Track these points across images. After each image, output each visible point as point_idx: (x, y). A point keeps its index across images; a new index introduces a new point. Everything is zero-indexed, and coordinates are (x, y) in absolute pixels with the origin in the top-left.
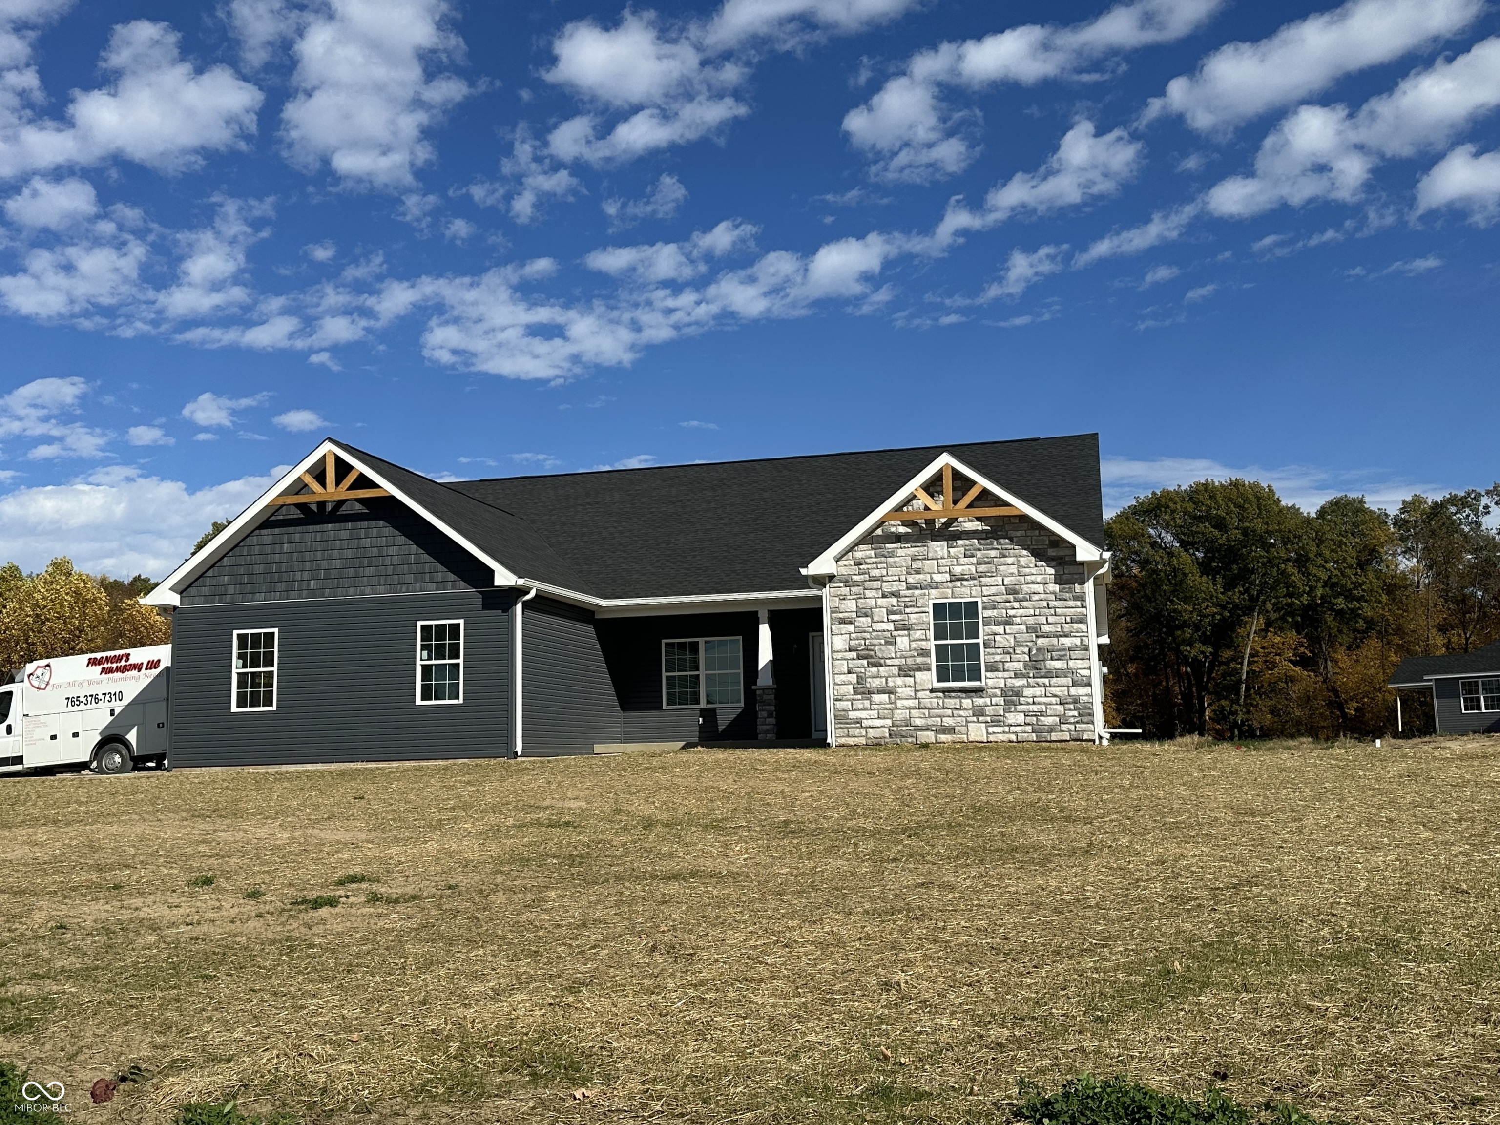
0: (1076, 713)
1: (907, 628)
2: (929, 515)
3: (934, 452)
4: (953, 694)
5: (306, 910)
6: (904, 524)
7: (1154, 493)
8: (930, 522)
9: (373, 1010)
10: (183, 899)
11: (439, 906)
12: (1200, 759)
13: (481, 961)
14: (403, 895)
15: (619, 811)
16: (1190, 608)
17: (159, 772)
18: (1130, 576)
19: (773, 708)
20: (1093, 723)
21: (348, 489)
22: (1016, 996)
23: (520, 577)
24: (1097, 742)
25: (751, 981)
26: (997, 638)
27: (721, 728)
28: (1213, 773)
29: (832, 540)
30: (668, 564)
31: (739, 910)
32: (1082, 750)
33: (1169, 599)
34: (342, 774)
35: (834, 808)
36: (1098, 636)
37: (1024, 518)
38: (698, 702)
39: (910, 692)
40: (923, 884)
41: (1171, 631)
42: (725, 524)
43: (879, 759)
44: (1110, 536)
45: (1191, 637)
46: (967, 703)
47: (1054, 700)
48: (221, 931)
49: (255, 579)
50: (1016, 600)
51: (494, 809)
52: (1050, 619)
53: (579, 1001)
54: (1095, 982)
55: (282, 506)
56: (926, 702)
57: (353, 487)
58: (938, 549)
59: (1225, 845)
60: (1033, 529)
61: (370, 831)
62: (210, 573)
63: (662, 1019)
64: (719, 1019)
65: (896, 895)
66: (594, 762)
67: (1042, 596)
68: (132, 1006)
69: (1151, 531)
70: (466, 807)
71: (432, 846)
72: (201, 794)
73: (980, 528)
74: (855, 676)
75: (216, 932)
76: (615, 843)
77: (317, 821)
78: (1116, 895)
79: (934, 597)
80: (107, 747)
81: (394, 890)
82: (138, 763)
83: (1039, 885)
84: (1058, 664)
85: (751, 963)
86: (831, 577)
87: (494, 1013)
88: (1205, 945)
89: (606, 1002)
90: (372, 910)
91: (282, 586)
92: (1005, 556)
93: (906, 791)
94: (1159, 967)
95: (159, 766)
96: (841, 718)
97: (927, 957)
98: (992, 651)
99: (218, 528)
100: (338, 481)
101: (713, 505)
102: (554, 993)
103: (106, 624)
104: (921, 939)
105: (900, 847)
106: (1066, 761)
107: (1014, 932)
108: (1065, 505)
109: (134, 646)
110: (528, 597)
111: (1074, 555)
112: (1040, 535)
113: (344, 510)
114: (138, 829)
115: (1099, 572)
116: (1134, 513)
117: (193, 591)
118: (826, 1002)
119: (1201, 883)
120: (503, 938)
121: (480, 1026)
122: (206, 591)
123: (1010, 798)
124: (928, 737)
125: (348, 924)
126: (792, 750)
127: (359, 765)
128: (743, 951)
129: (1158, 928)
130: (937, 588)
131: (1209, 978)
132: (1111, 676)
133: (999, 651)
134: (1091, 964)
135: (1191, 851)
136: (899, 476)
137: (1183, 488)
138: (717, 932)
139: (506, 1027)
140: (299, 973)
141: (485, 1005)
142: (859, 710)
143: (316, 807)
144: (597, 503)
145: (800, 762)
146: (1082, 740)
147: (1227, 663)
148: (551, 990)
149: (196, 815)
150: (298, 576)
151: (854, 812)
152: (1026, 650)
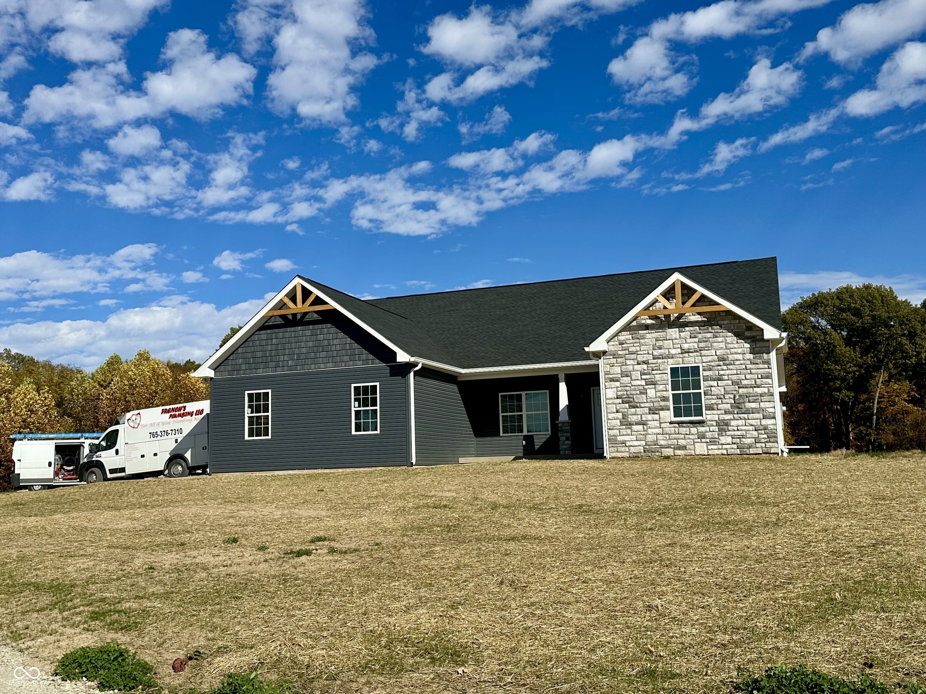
0: (766, 436)
1: (654, 383)
2: (666, 312)
3: (669, 272)
4: (685, 425)
5: (293, 557)
6: (651, 318)
7: (813, 295)
8: (667, 317)
9: (335, 618)
10: (221, 551)
11: (371, 556)
12: (849, 464)
13: (398, 589)
14: (349, 549)
15: (476, 499)
16: (838, 368)
17: (204, 476)
18: (798, 348)
19: (569, 435)
20: (777, 442)
21: (310, 305)
22: (733, 614)
23: (412, 356)
24: (780, 454)
25: (563, 604)
26: (713, 389)
27: (537, 447)
28: (857, 473)
29: (604, 329)
30: (502, 346)
31: (554, 559)
32: (771, 460)
33: (824, 362)
34: (310, 476)
35: (610, 497)
36: (779, 386)
37: (729, 312)
38: (522, 431)
39: (657, 424)
40: (670, 544)
41: (826, 383)
42: (536, 321)
43: (637, 466)
44: (785, 322)
45: (840, 386)
46: (694, 430)
47: (751, 428)
48: (243, 570)
49: (257, 360)
50: (724, 365)
51: (401, 497)
52: (748, 376)
53: (458, 614)
54: (784, 606)
55: (272, 317)
56: (667, 430)
57: (312, 304)
58: (673, 333)
59: (866, 519)
60: (735, 319)
61: (328, 510)
62: (231, 358)
63: (509, 626)
64: (544, 626)
65: (653, 551)
66: (460, 468)
67: (742, 362)
68: (194, 615)
69: (812, 319)
70: (384, 496)
71: (365, 520)
72: (229, 489)
73: (700, 319)
74: (621, 414)
75: (241, 570)
76: (474, 518)
77: (297, 505)
78: (796, 551)
79: (671, 363)
80: (173, 462)
81: (343, 546)
82: (192, 471)
83: (745, 546)
84: (753, 405)
85: (562, 592)
86: (604, 353)
87: (407, 620)
88: (855, 583)
89: (474, 615)
90: (331, 558)
91: (272, 364)
92: (717, 337)
93: (656, 486)
94: (826, 596)
95: (204, 473)
96: (613, 441)
97: (674, 590)
98: (710, 397)
99: (234, 331)
100: (304, 301)
101: (529, 309)
102: (442, 609)
103: (171, 389)
104: (670, 579)
105: (654, 521)
106: (760, 466)
107: (730, 575)
108: (755, 303)
109: (187, 401)
110: (417, 368)
111: (763, 335)
112: (739, 323)
113: (307, 318)
114: (194, 510)
115: (779, 346)
116: (800, 308)
117: (221, 368)
118: (611, 617)
119: (851, 543)
120: (410, 575)
121: (399, 628)
122: (229, 368)
123: (724, 490)
124: (669, 452)
125: (318, 566)
126: (582, 461)
127: (320, 471)
128: (557, 585)
129: (824, 572)
130: (672, 358)
131: (859, 603)
132: (787, 413)
133: (714, 397)
134: (781, 595)
135: (844, 523)
136: (647, 288)
137: (833, 290)
138: (540, 573)
139: (415, 629)
140: (290, 595)
141: (401, 615)
142: (623, 435)
143: (296, 496)
144: (457, 310)
145: (587, 468)
146: (770, 453)
147: (864, 403)
148: (441, 609)
149: (226, 501)
150: (282, 358)
151: (623, 500)
152: (732, 396)
